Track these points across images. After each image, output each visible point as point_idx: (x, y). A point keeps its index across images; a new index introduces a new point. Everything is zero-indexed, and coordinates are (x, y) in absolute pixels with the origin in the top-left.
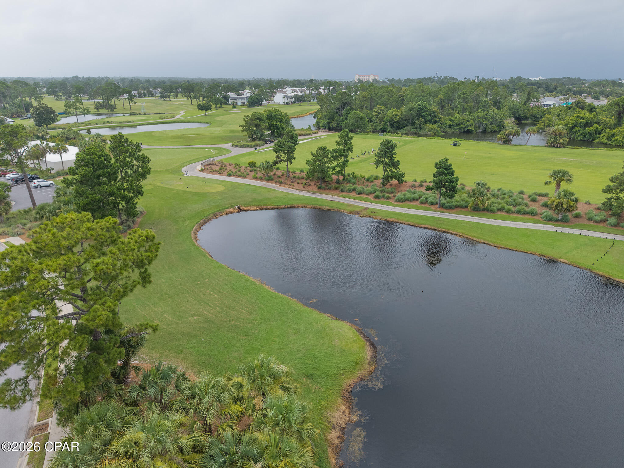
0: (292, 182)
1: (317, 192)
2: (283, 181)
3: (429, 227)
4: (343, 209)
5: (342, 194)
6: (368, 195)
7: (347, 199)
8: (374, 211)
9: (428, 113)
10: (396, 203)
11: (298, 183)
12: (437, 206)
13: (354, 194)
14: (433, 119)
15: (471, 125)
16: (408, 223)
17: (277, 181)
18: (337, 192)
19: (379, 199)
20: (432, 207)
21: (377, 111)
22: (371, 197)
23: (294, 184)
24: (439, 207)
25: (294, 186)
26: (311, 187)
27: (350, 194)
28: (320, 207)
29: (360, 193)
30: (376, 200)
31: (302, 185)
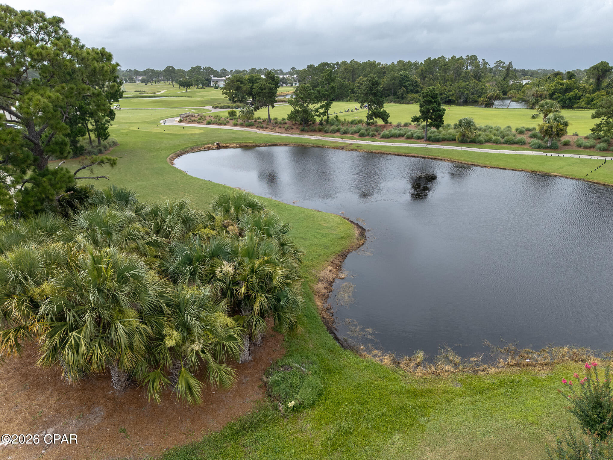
0: (274, 127)
1: (299, 134)
2: (264, 126)
3: (416, 155)
4: (327, 146)
5: (325, 135)
6: (352, 134)
7: (330, 138)
8: (359, 146)
9: (409, 82)
10: (381, 140)
11: (280, 127)
12: (423, 140)
13: (338, 134)
14: (415, 89)
15: (453, 95)
16: (394, 153)
17: (258, 126)
18: (321, 133)
19: (364, 137)
20: (419, 141)
21: (359, 83)
22: (356, 136)
23: (276, 128)
24: (426, 141)
25: (275, 130)
26: (293, 130)
27: (335, 134)
28: (303, 144)
29: (345, 133)
30: (361, 138)
31: (284, 129)
